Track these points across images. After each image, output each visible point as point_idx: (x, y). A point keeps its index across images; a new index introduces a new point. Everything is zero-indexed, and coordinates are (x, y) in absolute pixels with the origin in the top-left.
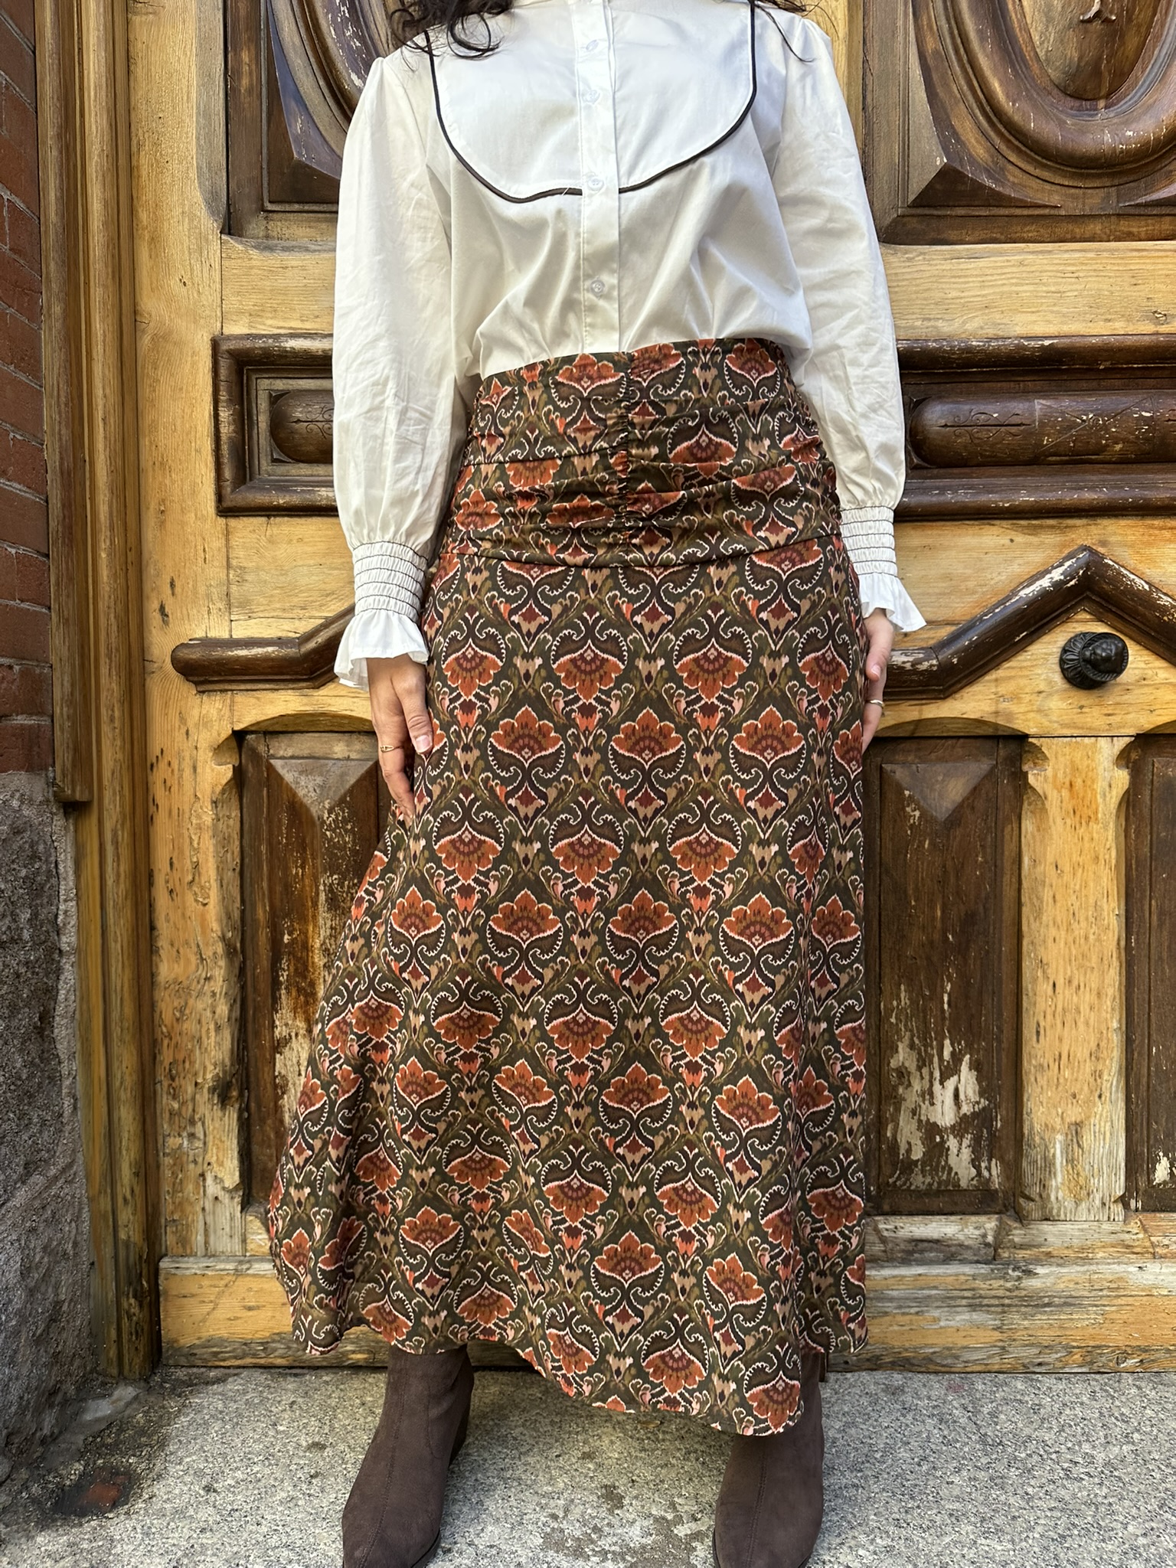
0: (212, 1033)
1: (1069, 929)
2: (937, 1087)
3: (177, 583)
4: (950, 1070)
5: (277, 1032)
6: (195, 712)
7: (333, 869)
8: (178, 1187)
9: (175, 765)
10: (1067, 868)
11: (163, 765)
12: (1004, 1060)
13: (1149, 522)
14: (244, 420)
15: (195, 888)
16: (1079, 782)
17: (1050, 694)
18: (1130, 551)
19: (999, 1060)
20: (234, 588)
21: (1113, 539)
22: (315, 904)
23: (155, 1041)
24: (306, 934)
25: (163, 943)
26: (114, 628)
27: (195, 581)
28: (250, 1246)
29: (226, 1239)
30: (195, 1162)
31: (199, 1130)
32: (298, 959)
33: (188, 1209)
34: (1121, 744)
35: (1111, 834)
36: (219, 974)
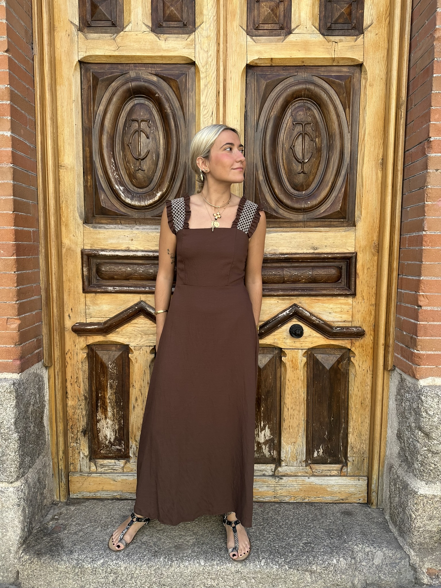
0: (82, 418)
1: (292, 396)
2: (260, 432)
3: (73, 309)
4: (263, 429)
5: (98, 418)
6: (77, 341)
7: (111, 379)
8: (73, 455)
9: (72, 353)
10: (291, 381)
11: (69, 353)
12: (277, 426)
13: (312, 298)
14: (89, 270)
15: (77, 383)
16: (294, 360)
17: (287, 339)
18: (307, 305)
19: (276, 426)
20: (87, 311)
21: (303, 302)
22: (107, 387)
23: (67, 420)
24: (105, 394)
25: (69, 396)
26: (57, 324)
27: (77, 309)
28: (91, 469)
29: (85, 468)
30: (78, 449)
31: (78, 441)
32: (103, 400)
33: (76, 460)
34: (305, 351)
35: (302, 373)
36: (83, 403)
